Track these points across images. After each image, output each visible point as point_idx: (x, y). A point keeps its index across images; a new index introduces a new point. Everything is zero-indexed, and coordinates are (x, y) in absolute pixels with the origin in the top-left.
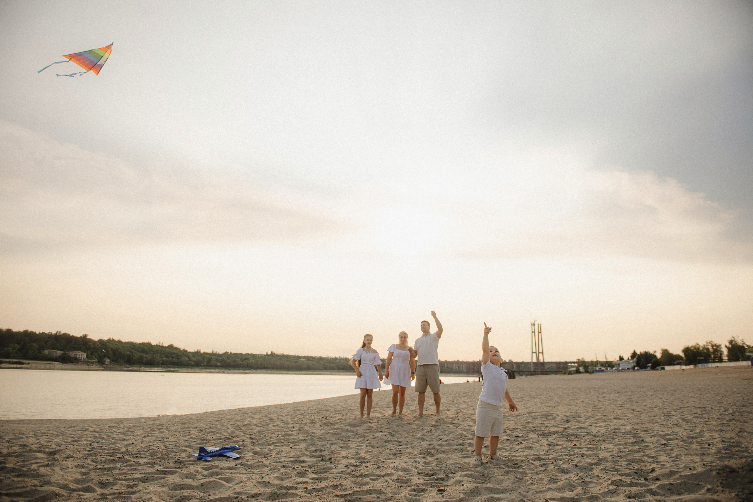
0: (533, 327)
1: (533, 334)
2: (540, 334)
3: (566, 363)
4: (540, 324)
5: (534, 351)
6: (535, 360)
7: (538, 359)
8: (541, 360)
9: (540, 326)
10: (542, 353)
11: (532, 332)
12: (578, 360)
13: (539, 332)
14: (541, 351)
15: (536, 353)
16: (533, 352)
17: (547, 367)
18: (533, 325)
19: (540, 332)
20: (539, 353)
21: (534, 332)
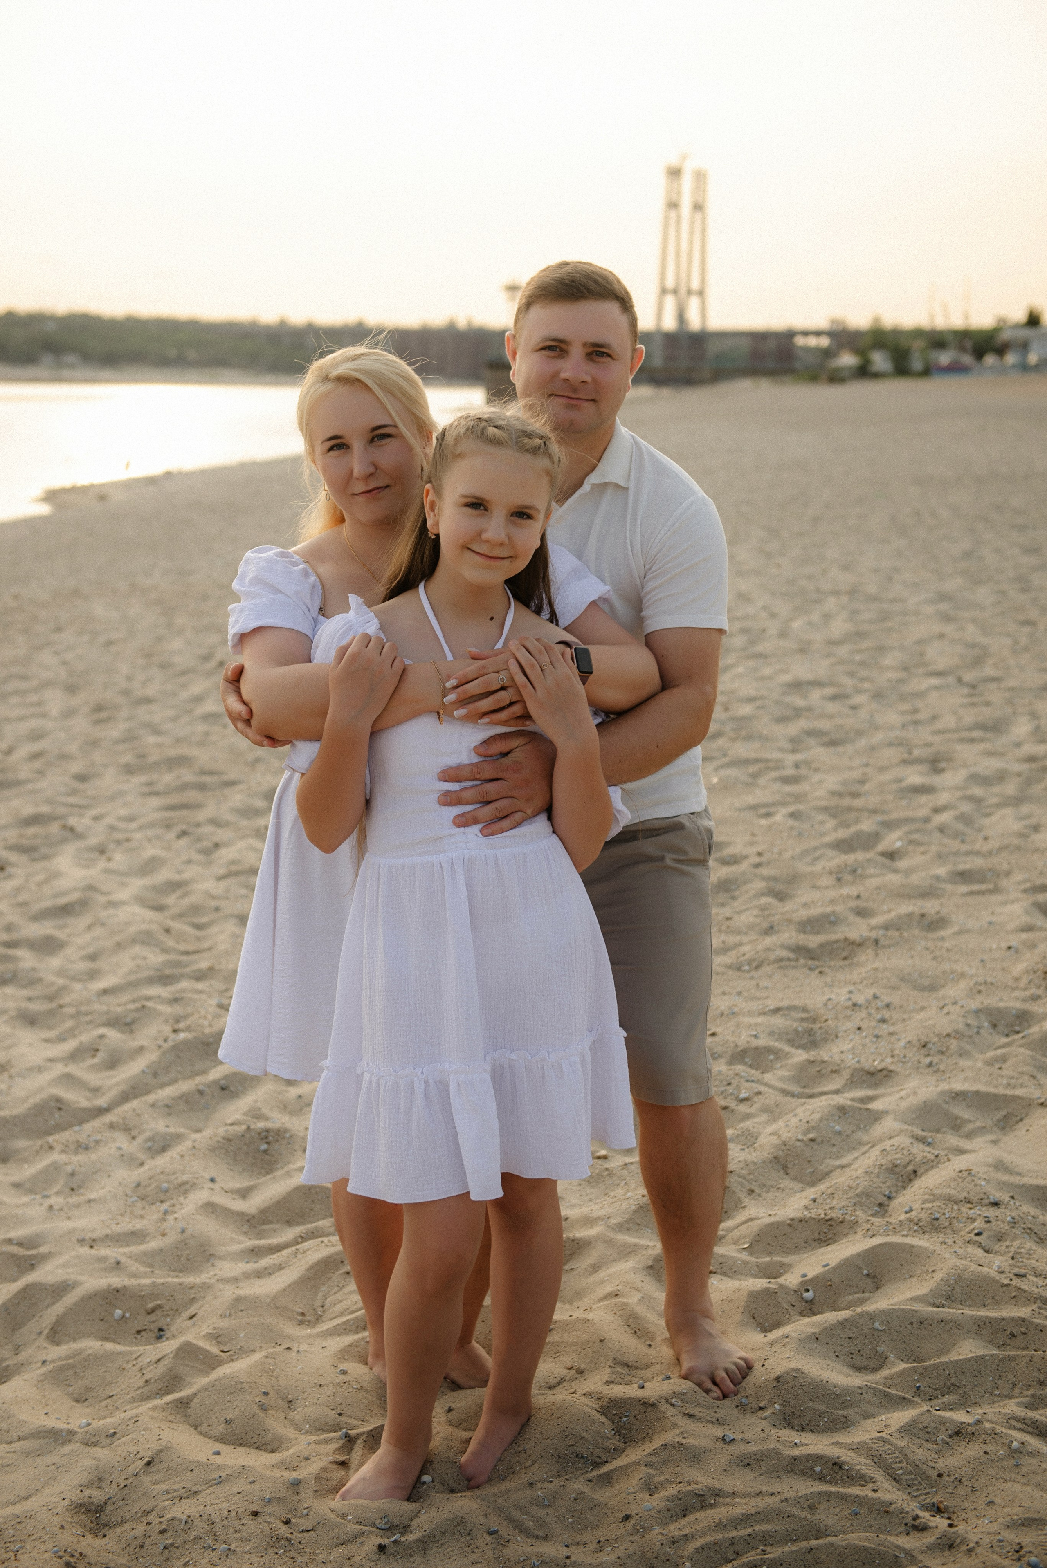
0: (673, 182)
1: (673, 212)
2: (698, 216)
3: (790, 335)
4: (704, 170)
5: (670, 283)
6: (669, 323)
7: (681, 317)
8: (694, 323)
9: (700, 177)
10: (701, 293)
11: (670, 205)
12: (834, 327)
13: (695, 207)
14: (695, 285)
15: (675, 291)
16: (664, 291)
17: (713, 349)
18: (674, 174)
19: (702, 207)
20: (689, 292)
21: (677, 203)
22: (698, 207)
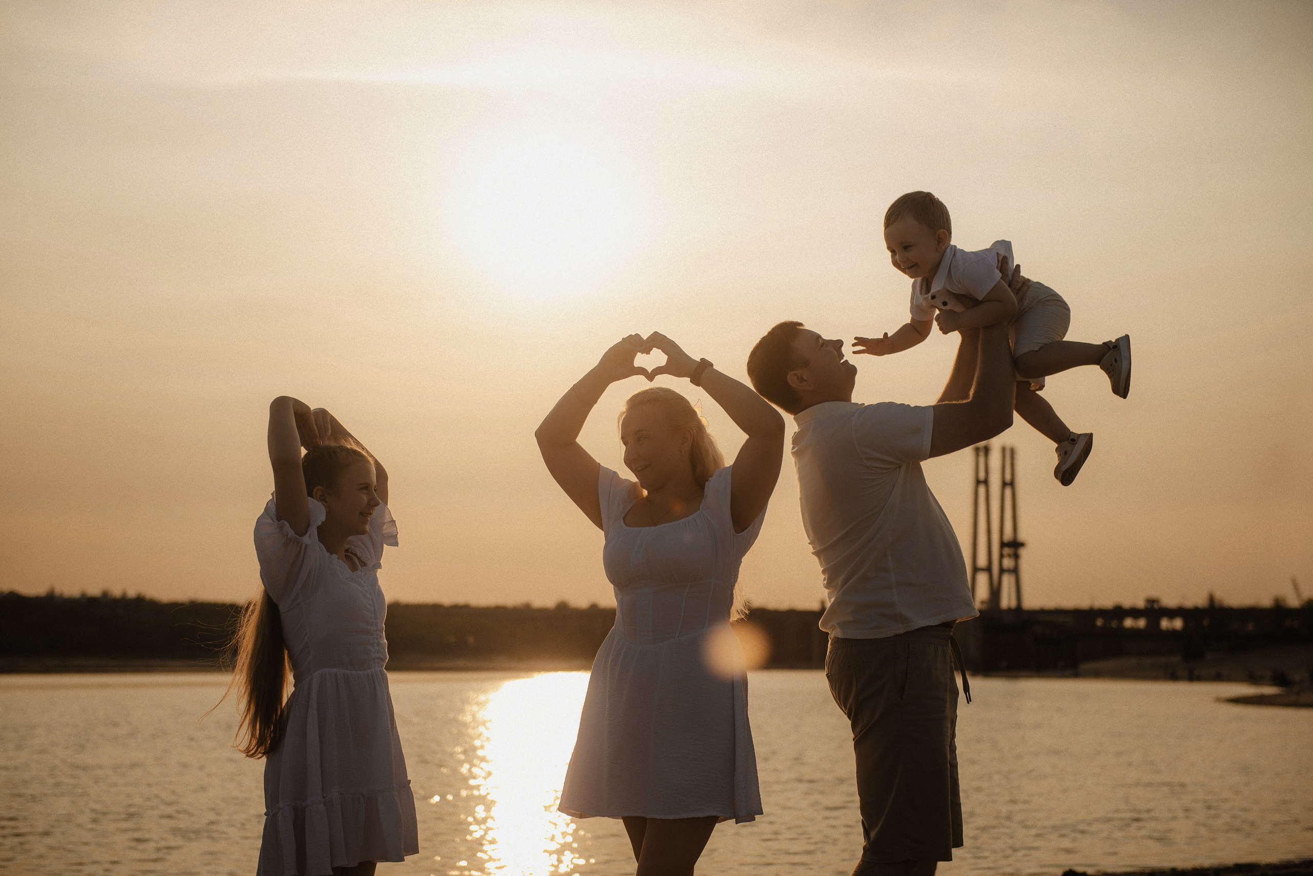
0: (982, 460)
1: (982, 489)
4: (1013, 451)
5: (982, 561)
6: (984, 601)
7: (994, 596)
8: (1007, 600)
9: (1009, 455)
10: (1014, 573)
11: (978, 482)
13: (1004, 484)
14: (1009, 563)
15: (989, 569)
18: (982, 454)
19: (1012, 484)
20: (1002, 571)
21: (986, 482)
22: (1009, 484)
